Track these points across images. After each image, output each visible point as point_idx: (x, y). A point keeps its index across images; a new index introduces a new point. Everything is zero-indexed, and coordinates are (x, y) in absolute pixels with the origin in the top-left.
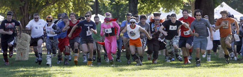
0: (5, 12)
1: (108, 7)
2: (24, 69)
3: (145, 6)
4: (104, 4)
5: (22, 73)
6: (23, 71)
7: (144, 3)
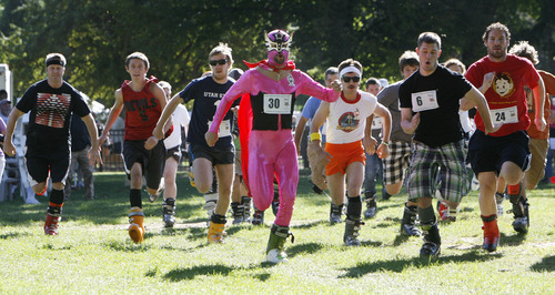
0: (106, 95)
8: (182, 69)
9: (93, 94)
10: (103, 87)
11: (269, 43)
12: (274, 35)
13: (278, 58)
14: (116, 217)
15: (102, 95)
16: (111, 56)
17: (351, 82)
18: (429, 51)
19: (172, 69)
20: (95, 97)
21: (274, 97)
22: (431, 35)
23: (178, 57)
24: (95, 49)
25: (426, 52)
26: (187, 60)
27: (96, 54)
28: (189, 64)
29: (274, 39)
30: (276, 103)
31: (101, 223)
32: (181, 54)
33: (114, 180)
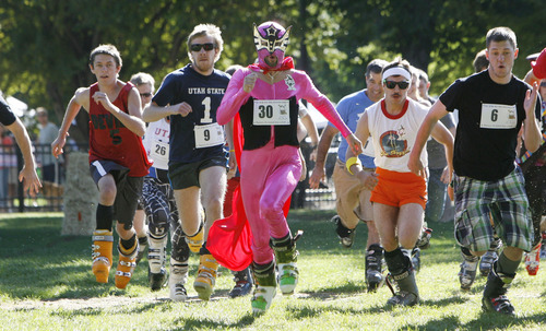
0: (30, 88)
1: (339, 72)
2: (86, 263)
3: (451, 69)
4: (326, 65)
5: (81, 275)
6: (83, 269)
7: (447, 61)
8: (154, 46)
9: (8, 86)
10: (25, 75)
11: (259, 39)
12: (265, 29)
13: (269, 59)
14: (46, 286)
15: (23, 88)
16: (37, 24)
17: (397, 89)
18: (500, 52)
19: (138, 45)
20: (12, 90)
21: (266, 103)
22: (502, 30)
23: (146, 25)
24: (11, 12)
25: (496, 54)
26: (162, 31)
27: (13, 20)
28: (166, 37)
29: (264, 34)
30: (269, 112)
31: (23, 296)
32: (153, 21)
33: (41, 225)
